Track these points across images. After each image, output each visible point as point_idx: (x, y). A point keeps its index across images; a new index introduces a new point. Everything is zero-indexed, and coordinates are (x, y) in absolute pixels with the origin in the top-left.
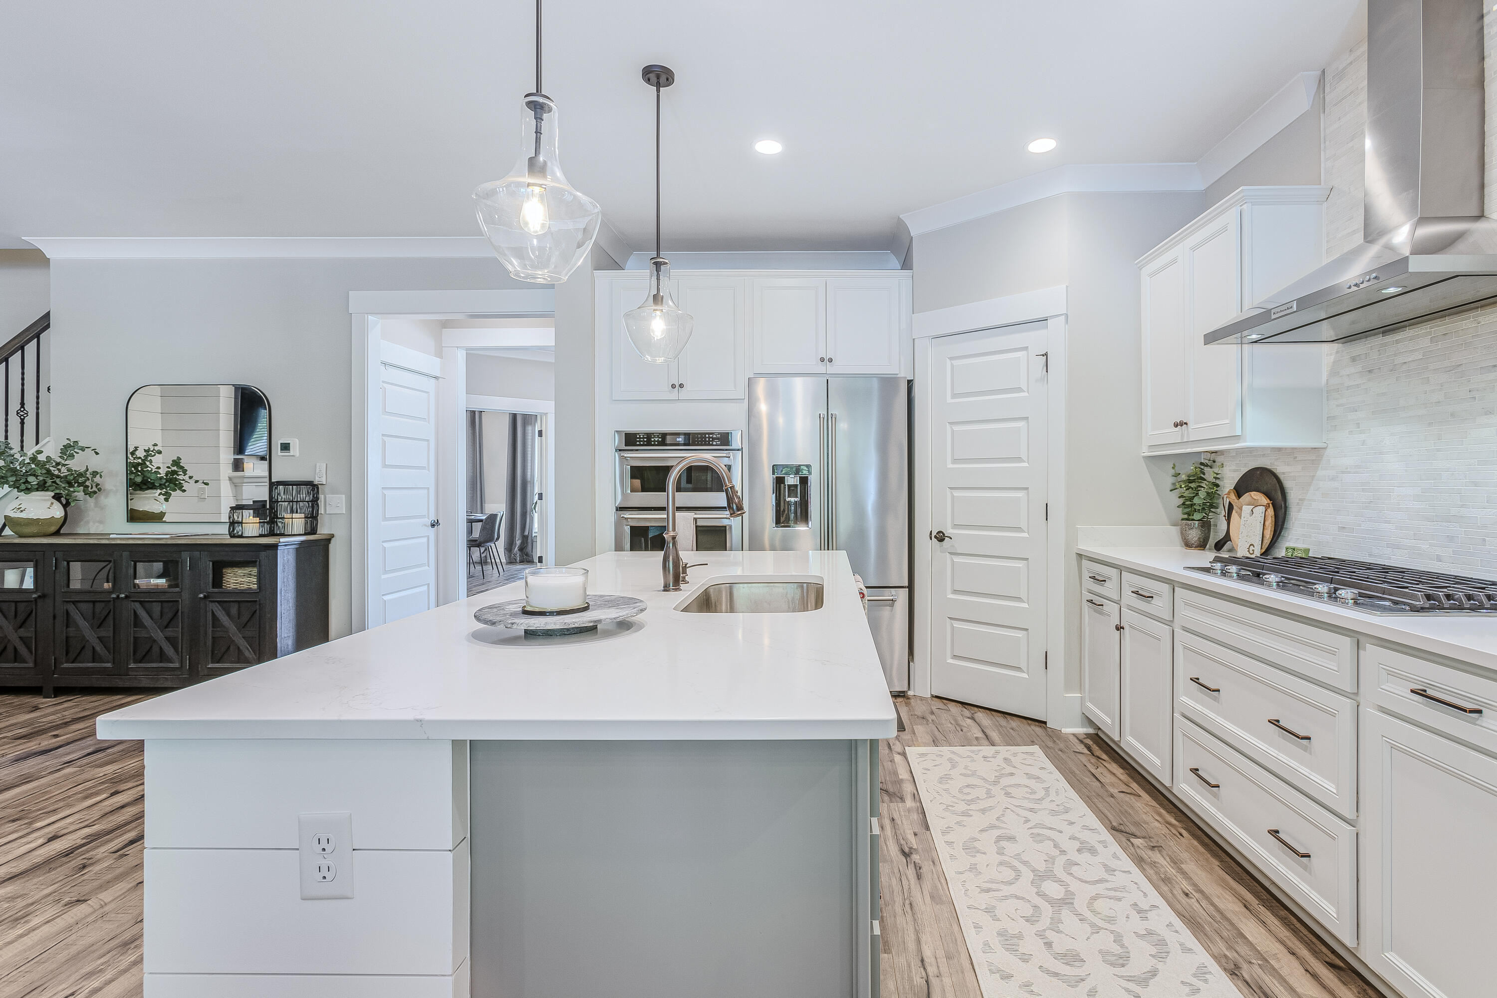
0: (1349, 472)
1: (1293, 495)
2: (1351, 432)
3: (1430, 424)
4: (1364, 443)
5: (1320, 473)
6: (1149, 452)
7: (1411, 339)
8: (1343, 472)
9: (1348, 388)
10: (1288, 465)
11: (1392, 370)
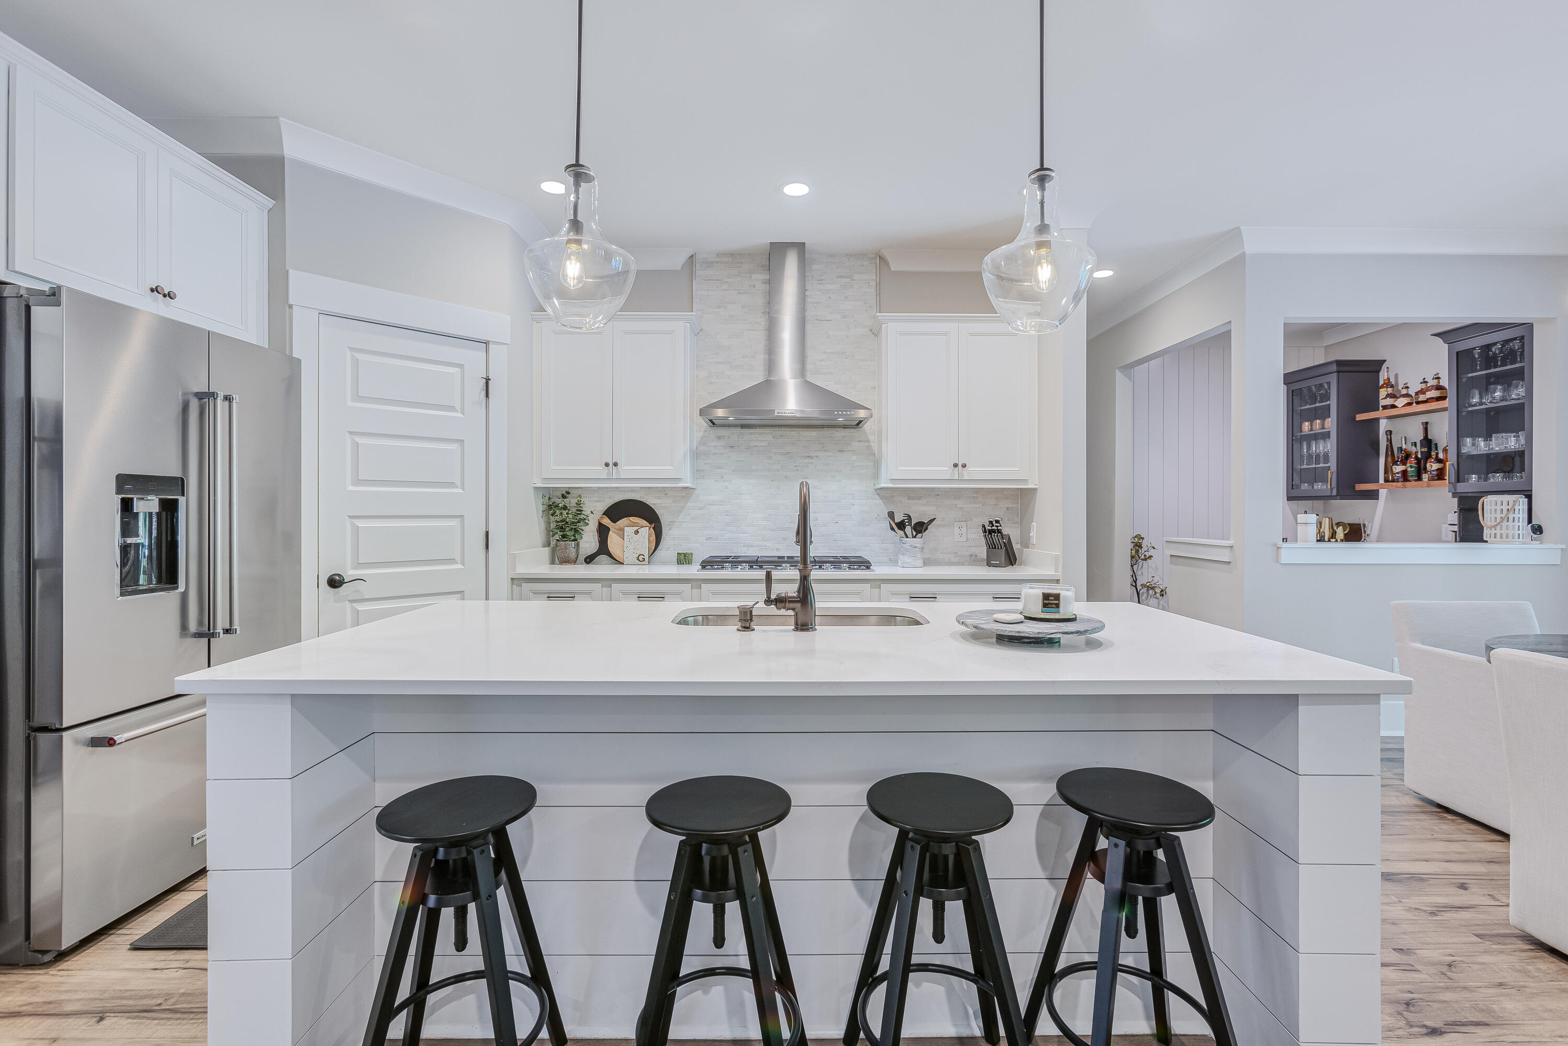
0: (716, 505)
1: (664, 518)
2: (716, 481)
3: (772, 481)
4: (726, 488)
5: (689, 504)
6: (542, 484)
7: (761, 434)
8: (710, 505)
9: (714, 454)
10: (658, 499)
11: (747, 449)
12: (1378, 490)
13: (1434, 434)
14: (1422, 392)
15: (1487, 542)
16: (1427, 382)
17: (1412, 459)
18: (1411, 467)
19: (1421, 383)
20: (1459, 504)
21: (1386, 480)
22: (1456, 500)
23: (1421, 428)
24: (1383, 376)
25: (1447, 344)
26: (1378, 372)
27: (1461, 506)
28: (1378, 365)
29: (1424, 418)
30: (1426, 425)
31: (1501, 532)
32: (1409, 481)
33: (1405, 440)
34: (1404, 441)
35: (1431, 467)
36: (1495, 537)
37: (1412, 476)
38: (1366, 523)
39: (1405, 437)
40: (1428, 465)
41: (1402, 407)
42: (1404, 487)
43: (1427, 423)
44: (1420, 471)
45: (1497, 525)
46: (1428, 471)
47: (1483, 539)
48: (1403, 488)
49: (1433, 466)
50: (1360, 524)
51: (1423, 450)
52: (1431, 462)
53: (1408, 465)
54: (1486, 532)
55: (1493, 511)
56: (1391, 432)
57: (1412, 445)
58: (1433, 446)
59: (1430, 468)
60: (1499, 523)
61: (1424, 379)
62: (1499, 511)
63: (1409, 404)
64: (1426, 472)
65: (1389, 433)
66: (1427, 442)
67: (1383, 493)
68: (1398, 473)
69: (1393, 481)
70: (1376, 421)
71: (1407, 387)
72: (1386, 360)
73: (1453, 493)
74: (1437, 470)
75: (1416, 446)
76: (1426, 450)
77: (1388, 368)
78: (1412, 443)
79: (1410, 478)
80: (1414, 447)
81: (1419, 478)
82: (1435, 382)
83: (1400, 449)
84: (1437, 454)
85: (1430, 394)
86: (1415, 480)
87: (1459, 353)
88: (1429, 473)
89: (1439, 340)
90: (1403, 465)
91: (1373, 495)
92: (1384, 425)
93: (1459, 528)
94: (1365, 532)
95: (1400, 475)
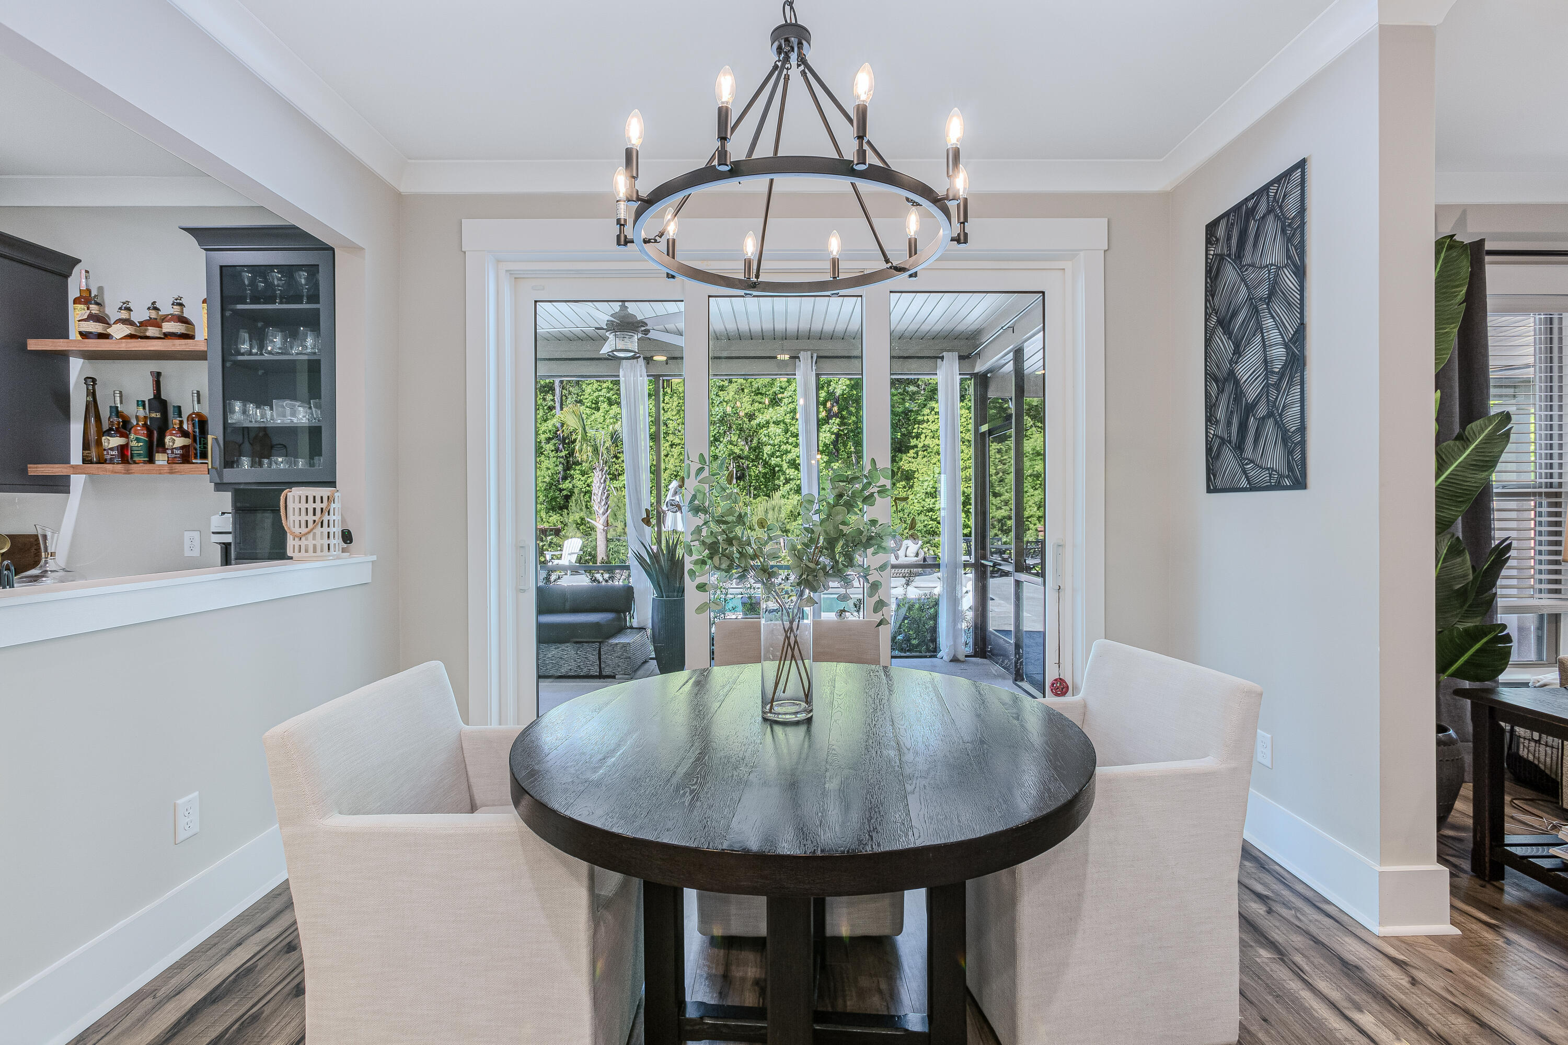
12: (69, 476)
13: (171, 394)
14: (155, 323)
15: (291, 558)
16: (158, 310)
17: (139, 428)
18: (138, 440)
19: (149, 308)
20: (235, 501)
21: (86, 460)
22: (228, 496)
23: (150, 382)
24: (75, 285)
25: (206, 250)
26: (66, 276)
27: (239, 505)
28: (68, 264)
29: (155, 365)
30: (157, 376)
31: (314, 542)
32: (135, 463)
33: (121, 397)
34: (118, 399)
35: (174, 443)
36: (306, 551)
37: (139, 455)
38: (49, 534)
39: (121, 393)
40: (168, 439)
41: (121, 339)
42: (128, 472)
43: (159, 374)
44: (154, 446)
45: (309, 533)
46: (167, 449)
47: (285, 553)
48: (125, 474)
49: (175, 441)
50: (37, 536)
51: (153, 415)
52: (172, 434)
53: (132, 436)
54: (291, 542)
55: (303, 511)
56: (94, 380)
57: (138, 405)
58: (171, 410)
59: (171, 444)
60: (312, 530)
61: (154, 303)
62: (311, 512)
63: (131, 336)
64: (164, 450)
65: (91, 382)
66: (159, 403)
67: (78, 482)
68: (112, 449)
69: (105, 462)
70: (63, 356)
71: (129, 309)
72: (80, 261)
73: (216, 484)
74: (182, 448)
75: (144, 408)
76: (159, 415)
77: (87, 272)
78: (138, 401)
79: (136, 459)
80: (141, 409)
81: (151, 460)
82: (176, 310)
83: (115, 411)
84: (181, 422)
85: (169, 327)
86: (145, 462)
87: (223, 268)
88: (169, 452)
89: (192, 240)
90: (120, 437)
91: (59, 485)
92: (77, 368)
93: (235, 538)
94: (46, 550)
95: (115, 453)
